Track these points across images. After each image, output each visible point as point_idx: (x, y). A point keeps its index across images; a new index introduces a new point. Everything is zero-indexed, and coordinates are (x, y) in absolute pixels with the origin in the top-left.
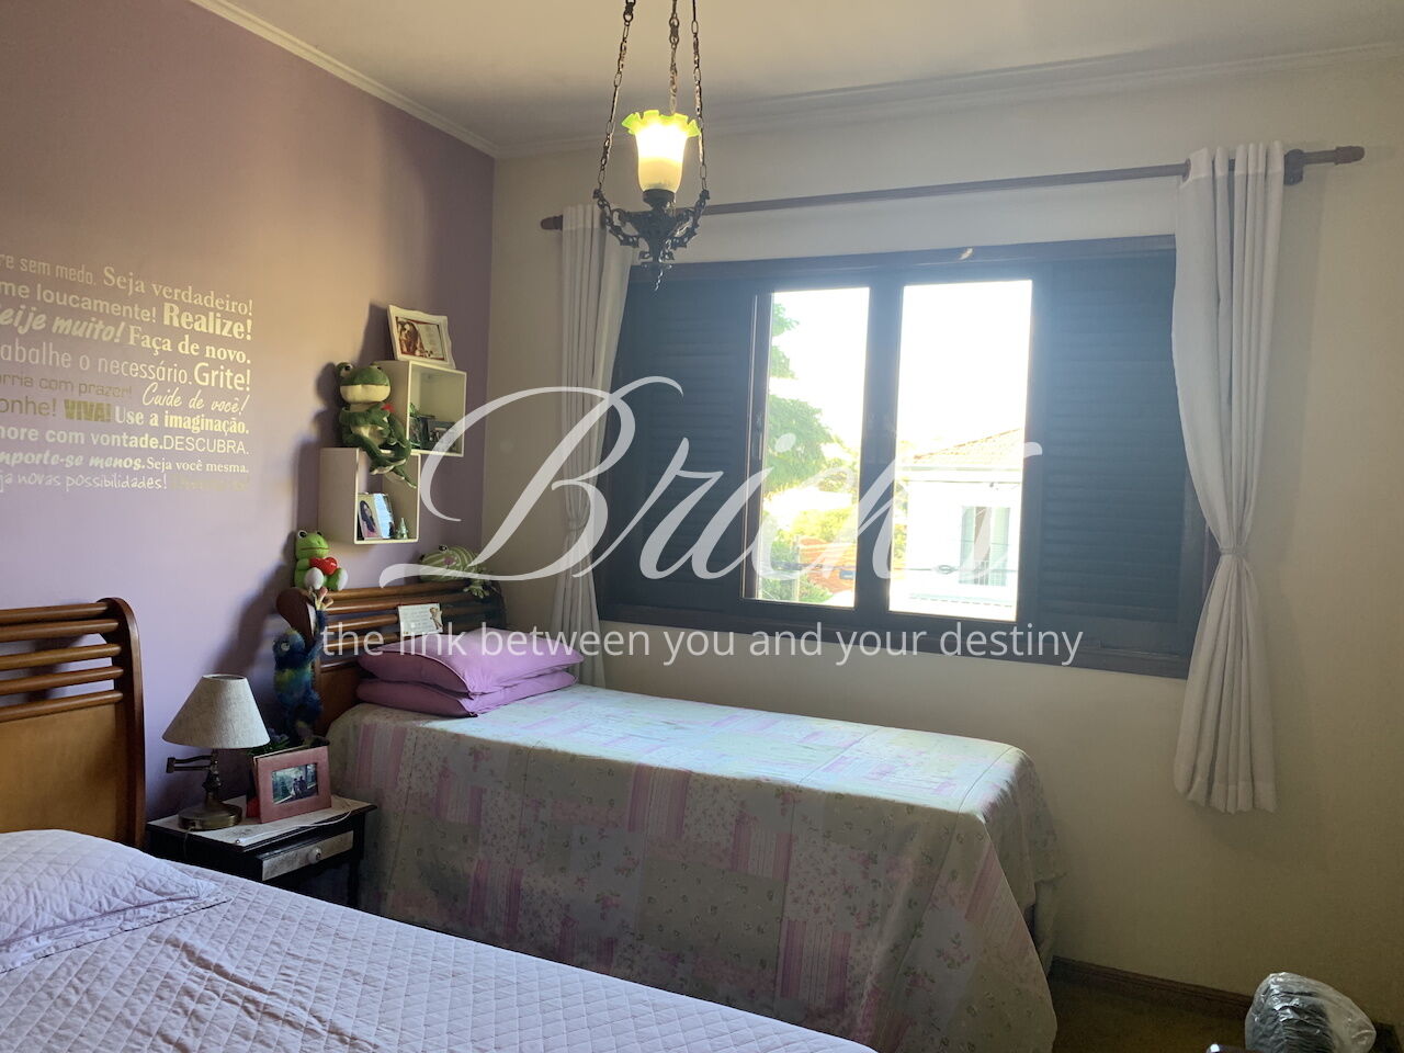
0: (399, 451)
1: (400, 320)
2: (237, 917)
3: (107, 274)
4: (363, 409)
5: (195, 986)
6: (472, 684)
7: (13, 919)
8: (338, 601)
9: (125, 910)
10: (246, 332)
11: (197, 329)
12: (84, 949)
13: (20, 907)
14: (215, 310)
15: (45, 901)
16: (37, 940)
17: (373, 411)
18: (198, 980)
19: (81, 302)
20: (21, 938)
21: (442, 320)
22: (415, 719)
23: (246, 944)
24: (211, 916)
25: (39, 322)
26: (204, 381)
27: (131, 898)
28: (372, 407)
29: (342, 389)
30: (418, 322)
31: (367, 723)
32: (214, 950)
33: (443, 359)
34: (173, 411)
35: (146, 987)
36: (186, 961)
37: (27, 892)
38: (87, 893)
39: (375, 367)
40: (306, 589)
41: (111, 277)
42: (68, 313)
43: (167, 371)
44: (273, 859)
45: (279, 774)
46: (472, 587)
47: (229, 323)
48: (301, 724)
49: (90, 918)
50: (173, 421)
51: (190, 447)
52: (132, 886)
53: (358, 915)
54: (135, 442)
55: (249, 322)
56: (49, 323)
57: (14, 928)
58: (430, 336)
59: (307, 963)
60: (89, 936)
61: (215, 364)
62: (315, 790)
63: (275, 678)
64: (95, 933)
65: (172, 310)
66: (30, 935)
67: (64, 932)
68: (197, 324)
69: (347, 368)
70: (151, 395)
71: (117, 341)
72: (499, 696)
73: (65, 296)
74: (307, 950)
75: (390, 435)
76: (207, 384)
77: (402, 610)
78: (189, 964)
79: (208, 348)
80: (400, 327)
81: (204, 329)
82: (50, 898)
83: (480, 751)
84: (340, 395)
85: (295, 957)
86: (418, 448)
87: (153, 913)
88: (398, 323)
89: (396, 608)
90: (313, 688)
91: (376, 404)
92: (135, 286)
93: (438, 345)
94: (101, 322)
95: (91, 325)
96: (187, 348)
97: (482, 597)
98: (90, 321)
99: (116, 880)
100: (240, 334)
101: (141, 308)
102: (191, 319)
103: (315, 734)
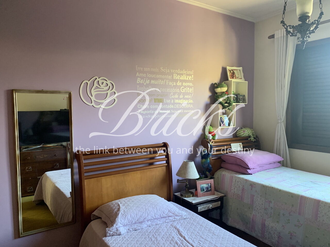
0: (230, 104)
1: (229, 70)
2: (190, 223)
3: (161, 69)
4: (220, 94)
5: (178, 242)
6: (250, 166)
7: (143, 217)
8: (215, 142)
9: (166, 217)
10: (192, 78)
11: (181, 79)
12: (157, 226)
13: (144, 214)
14: (185, 74)
15: (149, 213)
16: (148, 222)
17: (223, 94)
18: (179, 240)
19: (156, 76)
20: (144, 222)
21: (241, 68)
22: (235, 174)
23: (191, 231)
24: (185, 222)
25: (148, 82)
26: (183, 91)
27: (167, 214)
28: (222, 93)
29: (215, 89)
30: (234, 70)
31: (223, 174)
32: (184, 232)
33: (241, 79)
34: (176, 99)
35: (168, 240)
36: (177, 234)
37: (146, 211)
38: (158, 212)
39: (223, 83)
40: (208, 139)
41: (162, 69)
42: (154, 79)
43: (175, 90)
44: (201, 207)
45: (202, 185)
46: (251, 138)
47: (188, 77)
48: (207, 173)
49: (159, 218)
50: (177, 101)
51: (180, 107)
52: (168, 212)
53: (219, 228)
54: (169, 107)
55: (193, 76)
56: (150, 82)
57: (143, 219)
58: (238, 73)
59: (205, 240)
60: (159, 222)
61: (185, 87)
62: (211, 190)
63: (201, 161)
64: (160, 222)
65: (175, 75)
66: (146, 221)
67: (153, 221)
68: (181, 78)
69: (216, 84)
70: (171, 95)
71: (164, 84)
72: (259, 169)
73: (153, 75)
74: (205, 236)
75: (227, 100)
76: (183, 92)
77: (232, 144)
78: (178, 234)
79: (183, 83)
80: (230, 72)
81: (182, 79)
82: (150, 213)
83: (253, 185)
84: (215, 91)
85: (203, 238)
86: (235, 103)
87: (172, 219)
88: (229, 71)
89: (230, 144)
90: (210, 164)
91: (224, 92)
92: (167, 71)
93: (240, 75)
94: (160, 80)
95: (159, 81)
96: (179, 84)
97: (254, 141)
98: (158, 80)
99: (164, 210)
100: (191, 79)
101: (169, 76)
102: (179, 77)
103: (211, 175)
